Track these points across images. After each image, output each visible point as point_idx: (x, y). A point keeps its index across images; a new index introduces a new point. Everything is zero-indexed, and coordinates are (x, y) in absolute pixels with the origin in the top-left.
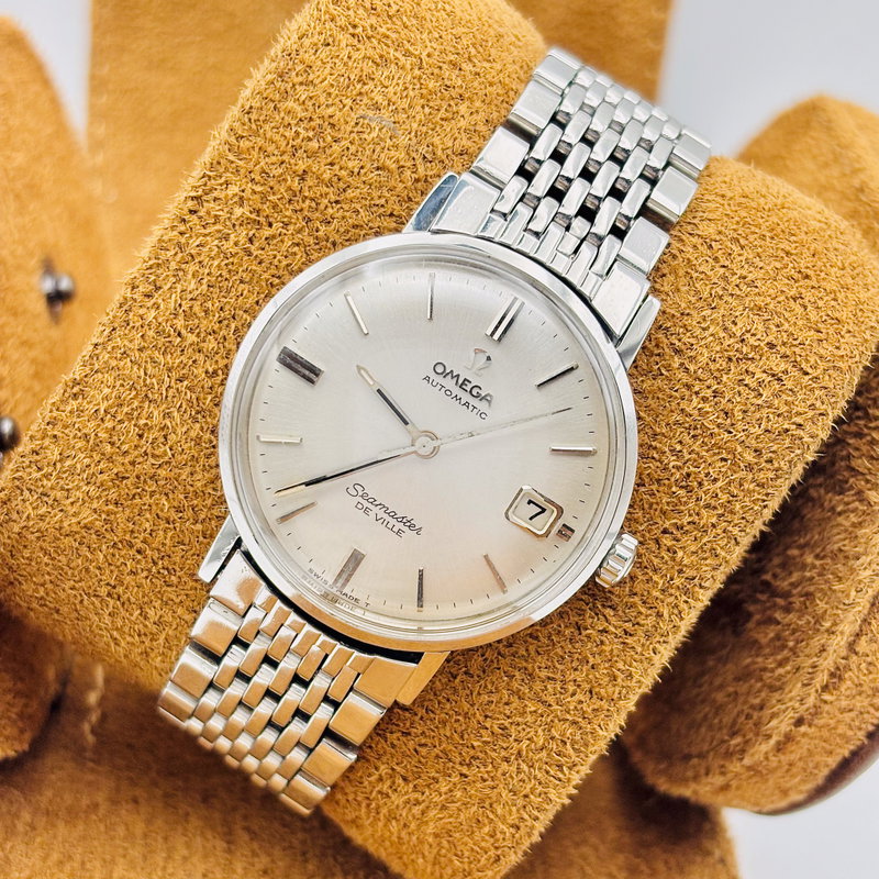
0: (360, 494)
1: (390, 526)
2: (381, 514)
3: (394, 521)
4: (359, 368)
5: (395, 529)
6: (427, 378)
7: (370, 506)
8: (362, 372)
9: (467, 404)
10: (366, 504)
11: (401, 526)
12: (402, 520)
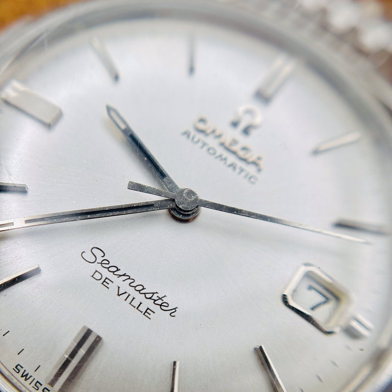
0: (99, 260)
1: (136, 303)
2: (125, 287)
3: (140, 298)
4: (109, 109)
5: (143, 308)
6: (187, 134)
7: (110, 276)
8: (113, 114)
9: (233, 166)
10: (106, 274)
11: (149, 304)
12: (151, 296)
